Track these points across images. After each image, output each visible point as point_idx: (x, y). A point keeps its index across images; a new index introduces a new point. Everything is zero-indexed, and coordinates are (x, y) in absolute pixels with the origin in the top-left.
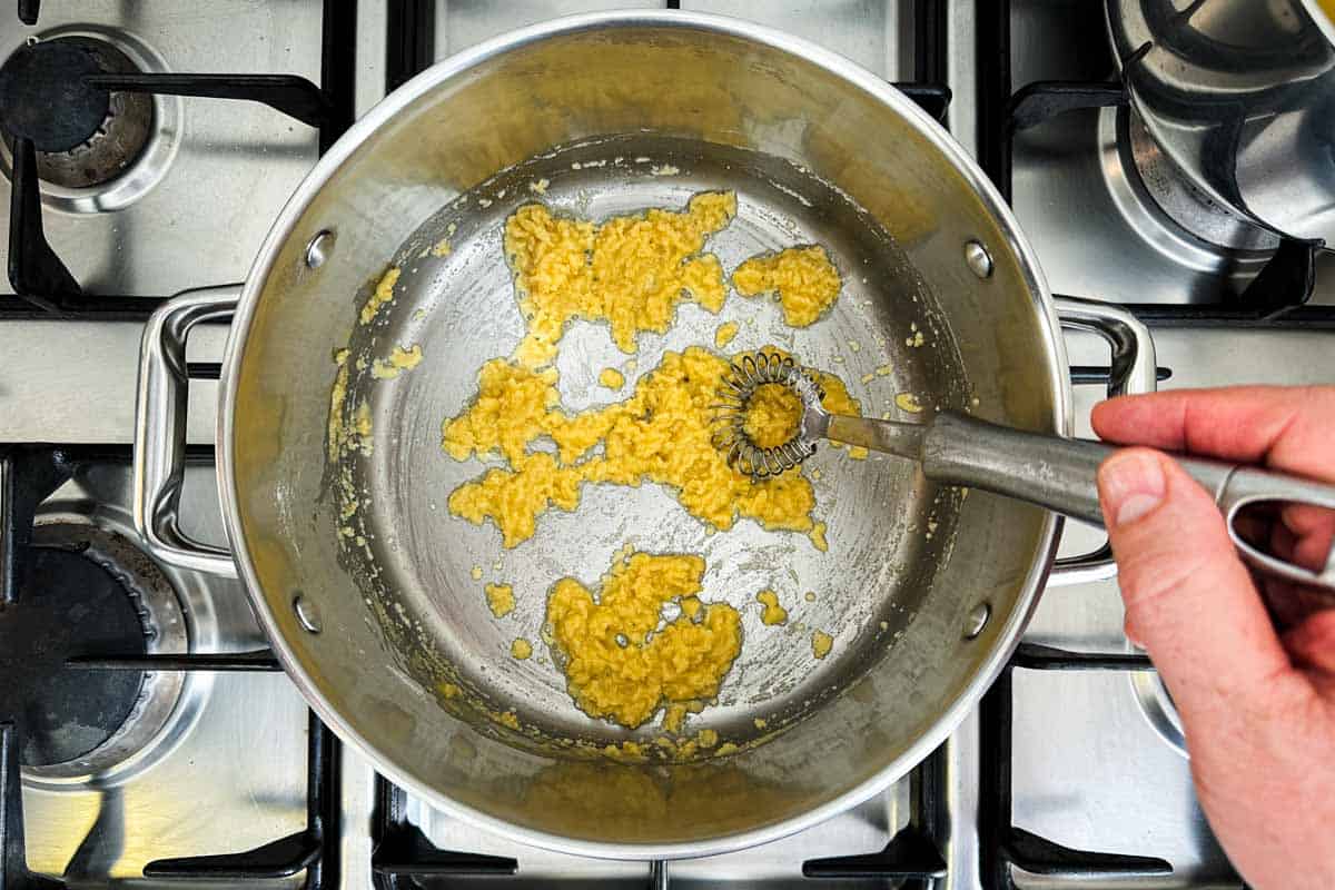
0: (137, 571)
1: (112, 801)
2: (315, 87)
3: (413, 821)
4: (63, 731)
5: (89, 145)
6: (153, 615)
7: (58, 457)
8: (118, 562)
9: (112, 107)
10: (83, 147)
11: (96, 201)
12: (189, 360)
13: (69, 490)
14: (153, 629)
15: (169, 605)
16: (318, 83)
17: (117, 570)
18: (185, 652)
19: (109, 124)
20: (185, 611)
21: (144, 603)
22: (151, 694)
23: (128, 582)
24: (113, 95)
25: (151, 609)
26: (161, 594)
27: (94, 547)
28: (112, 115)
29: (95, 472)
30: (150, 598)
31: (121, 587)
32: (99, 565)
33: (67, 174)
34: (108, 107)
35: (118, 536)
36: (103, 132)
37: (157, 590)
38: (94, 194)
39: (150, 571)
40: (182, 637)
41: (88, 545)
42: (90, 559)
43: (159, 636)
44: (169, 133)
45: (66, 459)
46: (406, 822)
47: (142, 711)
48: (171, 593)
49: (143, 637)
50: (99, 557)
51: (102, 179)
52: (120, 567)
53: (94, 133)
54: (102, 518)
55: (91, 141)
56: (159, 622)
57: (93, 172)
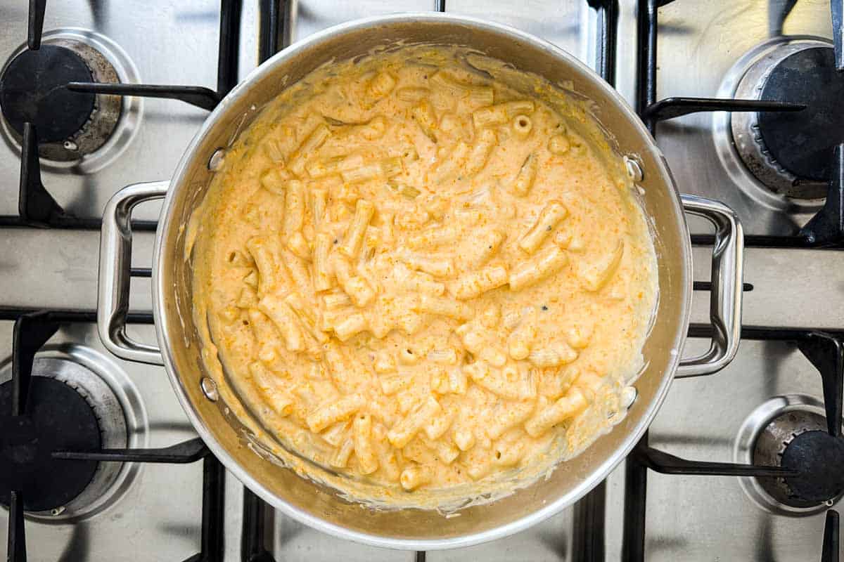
0: (763, 167)
1: (775, 29)
2: (651, 469)
3: (593, 10)
4: (808, 67)
5: (794, 435)
6: (753, 139)
7: (811, 239)
8: (775, 172)
9: (779, 459)
10: (797, 434)
11: (787, 403)
13: (803, 220)
14: (753, 131)
15: (743, 146)
17: (775, 168)
18: (733, 113)
19: (781, 449)
20: (733, 143)
21: (759, 147)
22: (754, 90)
23: (769, 159)
24: (779, 466)
25: (755, 143)
26: (748, 153)
27: (789, 182)
28: (780, 454)
29: (788, 233)
30: (755, 150)
31: (773, 156)
32: (788, 171)
33: (807, 417)
34: (782, 459)
35: (774, 190)
36: (785, 443)
37: (751, 155)
38: (789, 408)
39: (755, 167)
40: (735, 126)
41: (794, 184)
42: (792, 173)
43: (750, 126)
44: (742, 448)
45: (806, 237)
46: (597, 9)
47: (760, 80)
48: (742, 154)
49: (762, 125)
50: (786, 176)
51: (784, 415)
53: (791, 442)
54: (784, 202)
55: (792, 438)
56: (749, 136)
57: (791, 420)
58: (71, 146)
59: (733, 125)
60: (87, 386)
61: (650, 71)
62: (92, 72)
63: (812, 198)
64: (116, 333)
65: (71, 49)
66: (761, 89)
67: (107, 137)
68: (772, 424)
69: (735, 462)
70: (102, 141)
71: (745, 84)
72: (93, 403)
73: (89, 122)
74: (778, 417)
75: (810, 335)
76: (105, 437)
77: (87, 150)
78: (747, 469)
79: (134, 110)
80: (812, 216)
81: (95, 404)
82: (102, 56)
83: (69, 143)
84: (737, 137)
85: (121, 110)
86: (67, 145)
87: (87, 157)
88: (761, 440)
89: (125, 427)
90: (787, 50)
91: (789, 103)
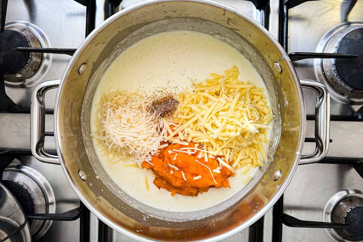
0: (337, 84)
1: (344, 19)
2: (284, 224)
3: (258, 11)
4: (359, 37)
5: (351, 208)
6: (333, 71)
7: (360, 117)
8: (343, 86)
9: (344, 219)
10: (353, 208)
11: (348, 193)
12: (315, 143)
13: (356, 108)
14: (333, 67)
15: (328, 74)
16: (283, 225)
17: (343, 84)
18: (323, 59)
19: (345, 215)
20: (323, 72)
21: (335, 74)
22: (333, 48)
23: (340, 80)
24: (344, 223)
26: (330, 77)
27: (350, 90)
28: (344, 217)
29: (350, 114)
30: (334, 76)
31: (342, 79)
32: (349, 85)
33: (358, 200)
34: (345, 220)
35: (343, 94)
36: (347, 212)
37: (332, 78)
38: (349, 195)
39: (334, 84)
41: (352, 92)
42: (351, 87)
43: (331, 65)
44: (327, 213)
45: (357, 116)
46: (260, 11)
47: (336, 43)
48: (327, 77)
49: (337, 64)
50: (348, 88)
51: (347, 199)
52: (342, 85)
53: (349, 212)
54: (347, 100)
55: (350, 210)
56: (331, 69)
57: (350, 201)
58: (19, 76)
59: (323, 64)
60: (28, 184)
61: (285, 39)
62: (28, 42)
63: (361, 98)
64: (40, 150)
65: (19, 31)
66: (337, 47)
67: (36, 71)
68: (341, 203)
69: (324, 221)
70: (33, 73)
71: (329, 45)
72: (30, 192)
73: (27, 65)
74: (344, 199)
75: (359, 162)
76: (36, 208)
77: (27, 77)
78: (330, 225)
79: (48, 58)
80: (361, 106)
81: (32, 193)
82: (33, 34)
83: (18, 74)
84: (325, 69)
85: (42, 59)
86: (17, 75)
87: (27, 80)
88: (336, 210)
89: (45, 203)
90: (349, 29)
91: (350, 55)
